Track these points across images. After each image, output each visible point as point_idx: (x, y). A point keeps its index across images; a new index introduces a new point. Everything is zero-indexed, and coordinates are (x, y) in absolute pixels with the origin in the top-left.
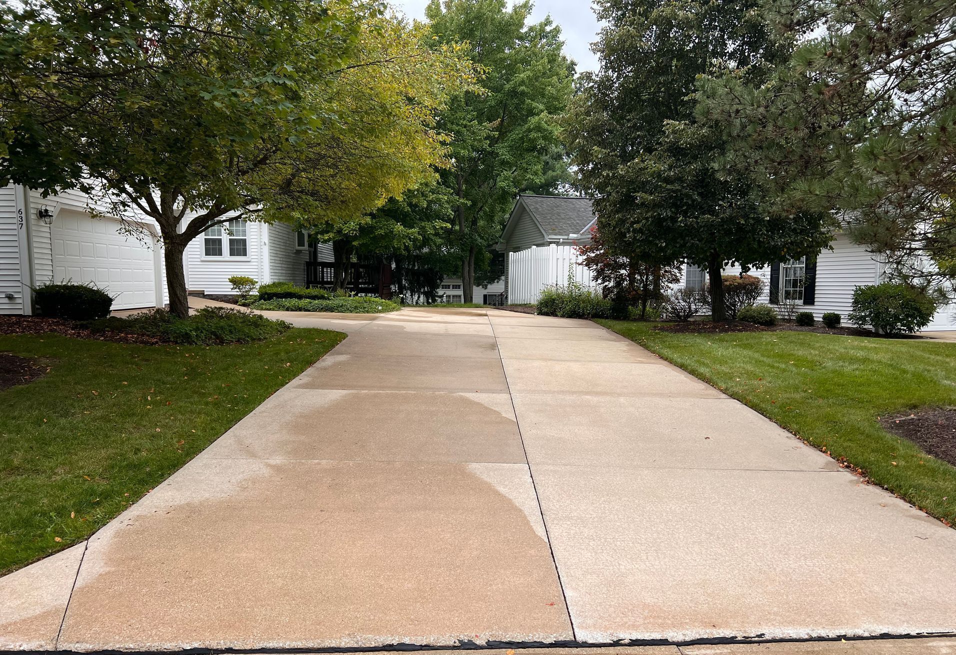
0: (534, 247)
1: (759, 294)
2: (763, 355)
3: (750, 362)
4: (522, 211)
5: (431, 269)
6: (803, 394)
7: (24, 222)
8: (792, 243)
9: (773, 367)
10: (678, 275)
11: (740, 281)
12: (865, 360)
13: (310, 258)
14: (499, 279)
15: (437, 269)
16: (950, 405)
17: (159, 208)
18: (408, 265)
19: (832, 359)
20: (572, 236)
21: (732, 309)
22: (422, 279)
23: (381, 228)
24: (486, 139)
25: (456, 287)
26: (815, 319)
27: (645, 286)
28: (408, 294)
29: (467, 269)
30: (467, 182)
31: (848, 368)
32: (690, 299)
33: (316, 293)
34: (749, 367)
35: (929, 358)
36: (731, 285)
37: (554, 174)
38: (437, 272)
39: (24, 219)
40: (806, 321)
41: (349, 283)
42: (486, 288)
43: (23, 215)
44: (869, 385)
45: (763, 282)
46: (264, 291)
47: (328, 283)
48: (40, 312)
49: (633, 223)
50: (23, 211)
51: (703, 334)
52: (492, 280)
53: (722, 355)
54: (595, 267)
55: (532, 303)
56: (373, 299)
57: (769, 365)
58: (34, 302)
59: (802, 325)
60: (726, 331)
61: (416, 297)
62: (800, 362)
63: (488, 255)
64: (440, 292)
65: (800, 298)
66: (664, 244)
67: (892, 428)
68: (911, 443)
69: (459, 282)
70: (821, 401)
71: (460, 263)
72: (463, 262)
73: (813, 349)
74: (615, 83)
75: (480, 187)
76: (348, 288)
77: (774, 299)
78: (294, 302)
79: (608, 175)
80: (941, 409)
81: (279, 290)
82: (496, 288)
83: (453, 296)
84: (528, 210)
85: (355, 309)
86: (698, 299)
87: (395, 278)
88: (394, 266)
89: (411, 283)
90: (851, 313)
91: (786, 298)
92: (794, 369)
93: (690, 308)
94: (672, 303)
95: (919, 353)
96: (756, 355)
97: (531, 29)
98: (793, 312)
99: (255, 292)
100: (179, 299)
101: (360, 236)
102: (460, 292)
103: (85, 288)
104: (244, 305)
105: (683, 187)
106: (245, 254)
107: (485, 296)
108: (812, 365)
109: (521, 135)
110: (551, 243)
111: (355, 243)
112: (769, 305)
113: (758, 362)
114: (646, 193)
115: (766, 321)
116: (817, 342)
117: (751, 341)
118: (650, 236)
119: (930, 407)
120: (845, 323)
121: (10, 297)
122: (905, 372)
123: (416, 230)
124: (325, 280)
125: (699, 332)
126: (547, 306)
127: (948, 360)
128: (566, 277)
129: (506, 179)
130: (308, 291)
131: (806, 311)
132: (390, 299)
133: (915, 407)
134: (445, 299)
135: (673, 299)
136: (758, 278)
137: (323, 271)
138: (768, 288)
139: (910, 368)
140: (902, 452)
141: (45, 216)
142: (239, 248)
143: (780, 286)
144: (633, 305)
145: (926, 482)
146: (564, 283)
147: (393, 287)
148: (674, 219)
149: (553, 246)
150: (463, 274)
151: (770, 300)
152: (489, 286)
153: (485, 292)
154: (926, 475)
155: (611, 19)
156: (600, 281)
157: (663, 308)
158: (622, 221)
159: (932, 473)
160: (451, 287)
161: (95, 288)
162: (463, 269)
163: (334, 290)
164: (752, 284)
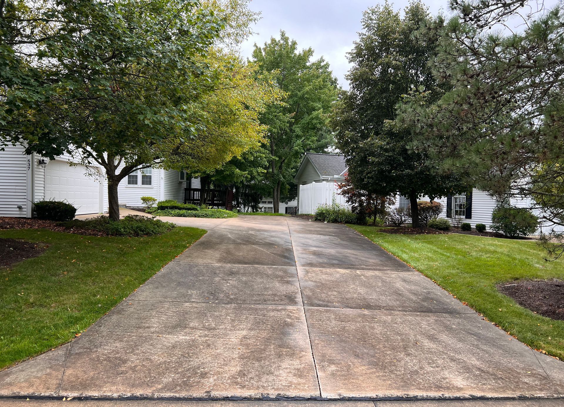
0: (314, 182)
1: (440, 212)
2: (438, 248)
3: (431, 252)
4: (308, 162)
5: (255, 193)
6: (457, 271)
7: (31, 167)
8: (455, 185)
9: (443, 255)
10: (394, 200)
11: (430, 205)
12: (495, 252)
13: (187, 186)
14: (295, 199)
15: (259, 193)
16: (536, 278)
17: (106, 161)
18: (243, 190)
19: (476, 251)
20: (336, 176)
21: (425, 220)
22: (250, 198)
23: (227, 171)
24: (287, 122)
25: (269, 202)
26: (472, 227)
27: (376, 206)
28: (242, 206)
29: (276, 194)
30: (276, 145)
31: (485, 256)
32: (401, 214)
33: (190, 207)
34: (430, 254)
35: (529, 251)
36: (424, 206)
37: (326, 141)
38: (259, 195)
39: (31, 165)
40: (467, 228)
41: (209, 201)
42: (287, 204)
43: (31, 163)
44: (494, 266)
45: (442, 205)
46: (160, 205)
47: (196, 200)
48: (36, 216)
49: (367, 174)
50: (31, 160)
51: (407, 235)
52: (290, 200)
53: (416, 247)
54: (347, 195)
55: (312, 214)
56: (222, 210)
57: (441, 254)
58: (33, 210)
59: (464, 230)
60: (420, 233)
61: (247, 208)
62: (458, 252)
63: (288, 186)
64: (261, 205)
65: (463, 215)
66: (385, 185)
67: (503, 290)
68: (511, 299)
69: (272, 200)
70: (466, 275)
71: (272, 190)
72: (274, 190)
73: (466, 245)
74: (358, 96)
75: (284, 148)
76: (207, 203)
77: (449, 215)
78: (177, 211)
79: (354, 146)
80: (532, 280)
81: (169, 205)
82: (293, 204)
83: (268, 208)
84: (311, 162)
85: (212, 216)
86: (406, 214)
87: (235, 197)
88: (234, 191)
89: (244, 200)
90: (492, 224)
91: (456, 214)
92: (454, 256)
93: (401, 219)
94: (391, 216)
95: (524, 248)
96: (435, 248)
97: (313, 64)
98: (459, 223)
99: (155, 206)
100: (114, 211)
101: (216, 175)
102: (272, 206)
103: (62, 203)
104: (149, 213)
105: (395, 154)
106: (150, 184)
107: (286, 208)
108: (465, 254)
109: (307, 121)
110: (323, 180)
111: (213, 179)
112: (446, 218)
113: (435, 251)
114: (374, 157)
115: (444, 228)
116: (469, 241)
117: (434, 240)
118: (377, 180)
119: (526, 279)
120: (488, 230)
121: (20, 208)
122: (515, 259)
123: (247, 172)
124: (195, 198)
125: (404, 233)
126: (320, 216)
127: (540, 253)
128: (331, 200)
129: (299, 145)
130: (185, 205)
131: (466, 222)
132: (231, 210)
133: (517, 279)
134: (263, 210)
135: (392, 214)
136: (440, 203)
137: (194, 193)
138: (446, 208)
139: (518, 257)
140: (505, 304)
141: (42, 163)
142: (147, 180)
143: (452, 208)
144: (369, 217)
145: (516, 320)
146: (330, 203)
147: (233, 203)
148: (390, 172)
149: (324, 182)
150: (274, 196)
151: (447, 215)
152: (289, 202)
153: (287, 206)
154: (516, 316)
155: (356, 62)
156: (350, 203)
157: (386, 219)
158: (362, 172)
159: (519, 315)
160: (267, 202)
161: (67, 203)
162: (274, 193)
163: (200, 205)
164: (436, 207)
